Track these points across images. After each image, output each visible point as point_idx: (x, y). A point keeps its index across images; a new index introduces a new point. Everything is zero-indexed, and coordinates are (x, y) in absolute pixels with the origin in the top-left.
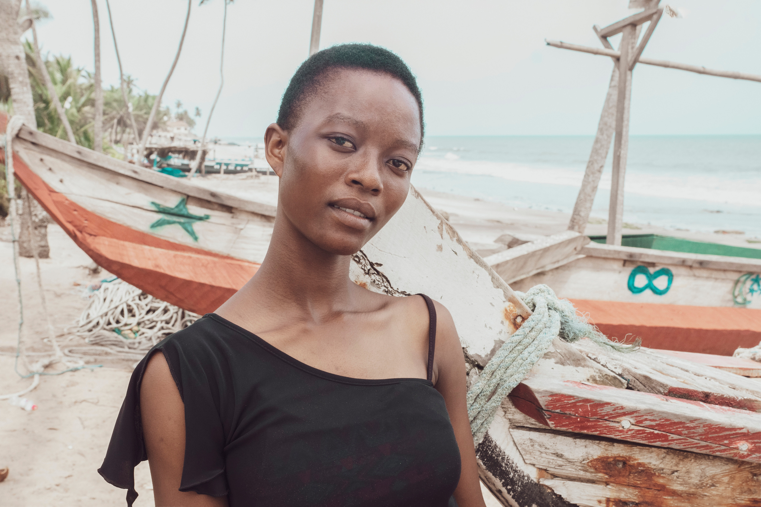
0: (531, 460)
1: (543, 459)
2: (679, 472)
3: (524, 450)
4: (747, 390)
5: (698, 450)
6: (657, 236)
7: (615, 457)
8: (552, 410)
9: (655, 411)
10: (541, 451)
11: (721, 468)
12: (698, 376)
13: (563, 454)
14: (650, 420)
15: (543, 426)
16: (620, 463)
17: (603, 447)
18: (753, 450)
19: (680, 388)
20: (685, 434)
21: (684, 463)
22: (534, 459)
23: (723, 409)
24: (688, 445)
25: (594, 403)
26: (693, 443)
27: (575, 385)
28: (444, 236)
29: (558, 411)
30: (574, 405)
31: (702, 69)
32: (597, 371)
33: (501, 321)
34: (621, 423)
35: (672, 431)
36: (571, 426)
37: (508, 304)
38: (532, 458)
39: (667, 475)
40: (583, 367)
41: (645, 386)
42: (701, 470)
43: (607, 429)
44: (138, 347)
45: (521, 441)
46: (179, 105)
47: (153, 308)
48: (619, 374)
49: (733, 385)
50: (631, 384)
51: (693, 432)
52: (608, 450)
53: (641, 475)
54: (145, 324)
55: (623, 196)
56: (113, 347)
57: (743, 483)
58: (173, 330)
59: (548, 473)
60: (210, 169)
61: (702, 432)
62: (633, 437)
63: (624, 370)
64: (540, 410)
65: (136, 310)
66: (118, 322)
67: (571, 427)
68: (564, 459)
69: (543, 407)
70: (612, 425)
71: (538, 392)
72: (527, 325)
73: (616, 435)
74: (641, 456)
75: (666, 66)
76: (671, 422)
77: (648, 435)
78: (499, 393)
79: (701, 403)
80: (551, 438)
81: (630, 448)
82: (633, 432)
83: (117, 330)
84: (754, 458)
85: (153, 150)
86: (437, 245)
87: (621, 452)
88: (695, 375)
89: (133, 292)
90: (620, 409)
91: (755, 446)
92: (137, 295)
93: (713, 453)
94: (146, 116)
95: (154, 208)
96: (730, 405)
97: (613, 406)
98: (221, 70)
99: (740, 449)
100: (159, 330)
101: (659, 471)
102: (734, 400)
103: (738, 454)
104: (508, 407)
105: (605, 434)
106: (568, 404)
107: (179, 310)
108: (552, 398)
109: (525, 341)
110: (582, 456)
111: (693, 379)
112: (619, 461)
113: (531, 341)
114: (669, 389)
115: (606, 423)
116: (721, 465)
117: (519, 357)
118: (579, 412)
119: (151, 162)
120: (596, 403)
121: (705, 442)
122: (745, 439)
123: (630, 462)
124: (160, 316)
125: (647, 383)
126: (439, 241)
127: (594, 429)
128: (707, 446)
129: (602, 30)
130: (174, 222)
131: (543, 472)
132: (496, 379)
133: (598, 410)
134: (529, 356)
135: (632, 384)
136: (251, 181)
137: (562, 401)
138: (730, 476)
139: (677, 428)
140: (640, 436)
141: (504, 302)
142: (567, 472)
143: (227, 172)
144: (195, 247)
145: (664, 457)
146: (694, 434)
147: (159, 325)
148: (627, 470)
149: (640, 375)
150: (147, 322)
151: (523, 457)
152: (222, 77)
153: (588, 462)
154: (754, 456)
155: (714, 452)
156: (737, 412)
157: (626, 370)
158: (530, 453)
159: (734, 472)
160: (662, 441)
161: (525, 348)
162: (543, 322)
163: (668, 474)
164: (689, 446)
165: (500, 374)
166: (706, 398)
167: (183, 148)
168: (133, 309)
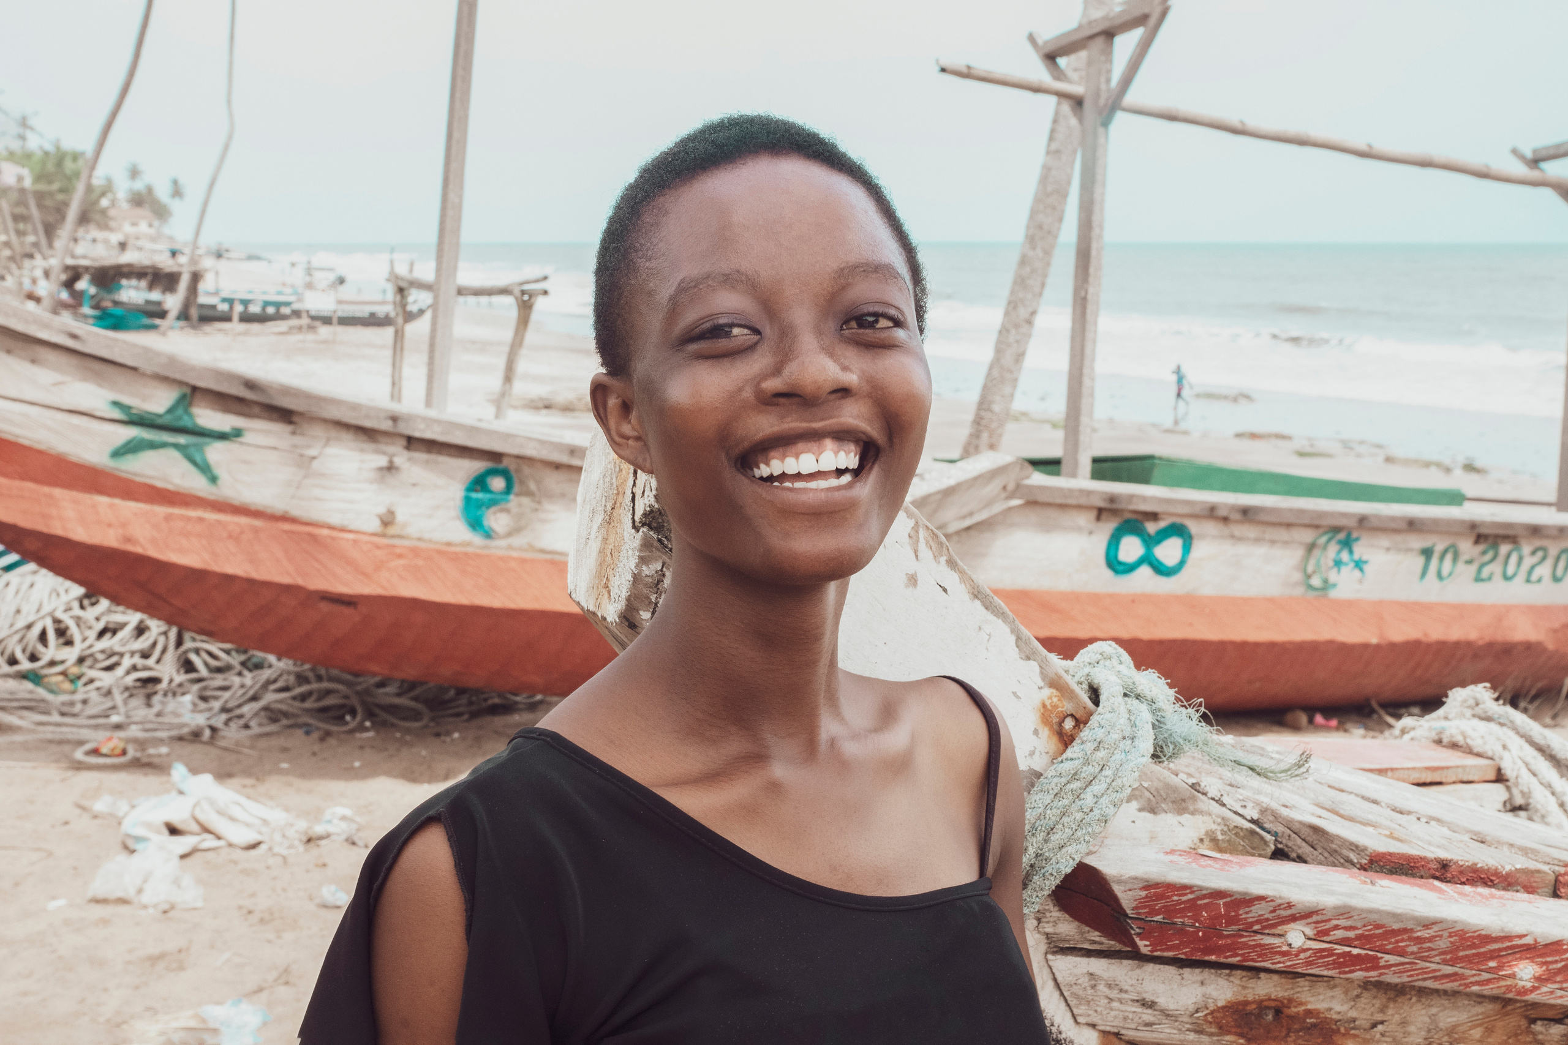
0: (1089, 1015)
1: (1113, 1013)
2: (1386, 1023)
3: (1076, 996)
4: (1512, 845)
5: (1436, 983)
6: (1160, 458)
7: (1262, 1001)
8: (1146, 917)
9: (1354, 909)
10: (1111, 996)
11: (1469, 1011)
12: (1401, 813)
13: (1156, 1000)
14: (1346, 928)
15: (1117, 945)
16: (1268, 1011)
17: (1237, 982)
18: (1543, 977)
19: (1391, 853)
20: (1412, 953)
21: (1397, 1005)
22: (1096, 1015)
23: (1480, 894)
24: (1418, 975)
25: (1233, 898)
26: (1428, 970)
27: (1190, 860)
28: (920, 555)
29: (1159, 918)
30: (1192, 905)
31: (1239, 126)
32: (1219, 820)
33: (1033, 729)
34: (1287, 936)
35: (1387, 947)
36: (1183, 949)
37: (1047, 692)
38: (1090, 1012)
39: (1362, 1031)
40: (1192, 813)
41: (1313, 847)
42: (1430, 1017)
43: (1257, 951)
44: (82, 711)
45: (1071, 978)
46: (134, 173)
47: (111, 626)
48: (1252, 819)
49: (1479, 833)
50: (1281, 843)
51: (1430, 947)
52: (1248, 988)
53: (1311, 1035)
54: (96, 661)
55: (1093, 379)
56: (26, 713)
57: (1509, 1038)
58: (160, 671)
59: (1121, 1039)
60: (210, 313)
61: (1445, 946)
62: (1309, 963)
63: (1264, 811)
64: (1122, 918)
65: (74, 631)
66: (33, 658)
67: (1184, 951)
68: (1157, 1010)
69: (1129, 912)
70: (1267, 942)
71: (1120, 882)
72: (1090, 736)
73: (1275, 961)
74: (1313, 996)
75: (1172, 117)
76: (1386, 931)
77: (1338, 958)
78: (1034, 885)
79: (1437, 883)
80: (1132, 970)
81: (1291, 981)
82: (1308, 953)
83: (31, 676)
84: (1547, 994)
85: (80, 270)
86: (907, 574)
87: (1273, 990)
88: (1393, 810)
89: (67, 591)
90: (1285, 909)
91: (1547, 970)
92: (76, 599)
93: (1466, 988)
94: (60, 197)
95: (117, 414)
96: (1490, 883)
97: (1271, 903)
98: (229, 102)
99: (1518, 976)
100: (128, 673)
101: (1346, 1025)
102: (1496, 873)
103: (1516, 986)
104: (1045, 910)
105: (1253, 960)
106: (1180, 902)
107: (169, 630)
108: (1147, 892)
109: (1086, 771)
110: (1195, 1003)
111: (1400, 825)
112: (1268, 1008)
113: (1097, 771)
114: (1370, 856)
115: (1255, 938)
116: (1469, 1004)
117: (1074, 807)
118: (1202, 919)
119: (78, 297)
120: (1236, 899)
121: (1450, 968)
122: (1528, 956)
123: (1289, 1010)
124: (127, 642)
125: (1319, 841)
126: (911, 566)
127: (1231, 951)
128: (1455, 974)
129: (1046, 43)
130: (164, 445)
131: (1112, 1037)
132: (1028, 856)
133: (1241, 912)
134: (1096, 803)
135: (1284, 841)
136: (299, 337)
137: (1169, 897)
138: (1485, 1025)
139: (1397, 942)
140: (1324, 962)
141: (1040, 688)
142: (1162, 1036)
143: (246, 318)
144: (212, 497)
145: (1358, 996)
146: (1430, 953)
147: (127, 662)
148: (1282, 1027)
149: (1301, 823)
150: (100, 656)
151: (1072, 1011)
152: (231, 115)
153: (1206, 1015)
154: (1544, 989)
155: (1467, 985)
156: (1508, 899)
157: (1269, 812)
158: (1089, 1002)
159: (1492, 1019)
160: (1367, 970)
161: (1087, 786)
162: (1119, 727)
163: (1365, 1030)
164: (1420, 977)
165: (1034, 844)
166: (1443, 871)
167: (147, 267)
168: (67, 628)
